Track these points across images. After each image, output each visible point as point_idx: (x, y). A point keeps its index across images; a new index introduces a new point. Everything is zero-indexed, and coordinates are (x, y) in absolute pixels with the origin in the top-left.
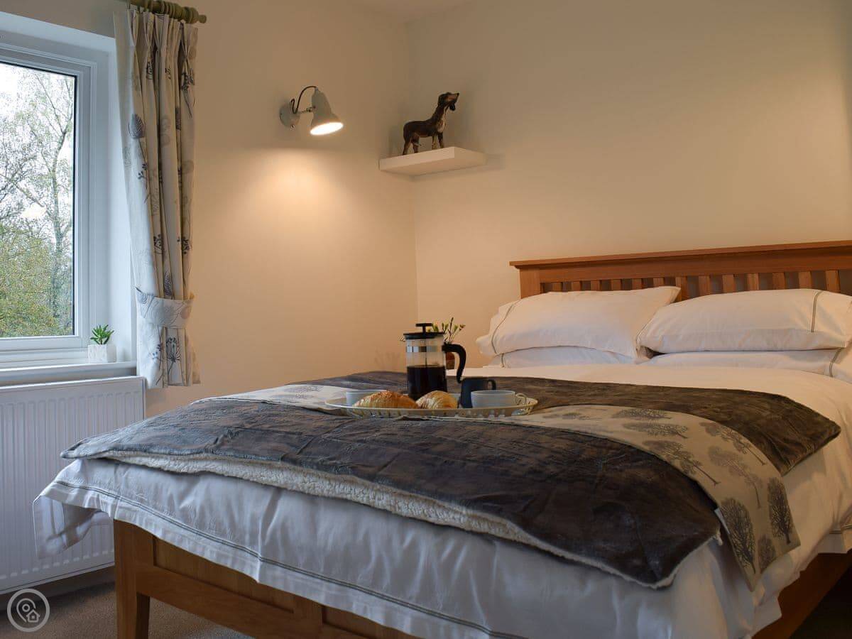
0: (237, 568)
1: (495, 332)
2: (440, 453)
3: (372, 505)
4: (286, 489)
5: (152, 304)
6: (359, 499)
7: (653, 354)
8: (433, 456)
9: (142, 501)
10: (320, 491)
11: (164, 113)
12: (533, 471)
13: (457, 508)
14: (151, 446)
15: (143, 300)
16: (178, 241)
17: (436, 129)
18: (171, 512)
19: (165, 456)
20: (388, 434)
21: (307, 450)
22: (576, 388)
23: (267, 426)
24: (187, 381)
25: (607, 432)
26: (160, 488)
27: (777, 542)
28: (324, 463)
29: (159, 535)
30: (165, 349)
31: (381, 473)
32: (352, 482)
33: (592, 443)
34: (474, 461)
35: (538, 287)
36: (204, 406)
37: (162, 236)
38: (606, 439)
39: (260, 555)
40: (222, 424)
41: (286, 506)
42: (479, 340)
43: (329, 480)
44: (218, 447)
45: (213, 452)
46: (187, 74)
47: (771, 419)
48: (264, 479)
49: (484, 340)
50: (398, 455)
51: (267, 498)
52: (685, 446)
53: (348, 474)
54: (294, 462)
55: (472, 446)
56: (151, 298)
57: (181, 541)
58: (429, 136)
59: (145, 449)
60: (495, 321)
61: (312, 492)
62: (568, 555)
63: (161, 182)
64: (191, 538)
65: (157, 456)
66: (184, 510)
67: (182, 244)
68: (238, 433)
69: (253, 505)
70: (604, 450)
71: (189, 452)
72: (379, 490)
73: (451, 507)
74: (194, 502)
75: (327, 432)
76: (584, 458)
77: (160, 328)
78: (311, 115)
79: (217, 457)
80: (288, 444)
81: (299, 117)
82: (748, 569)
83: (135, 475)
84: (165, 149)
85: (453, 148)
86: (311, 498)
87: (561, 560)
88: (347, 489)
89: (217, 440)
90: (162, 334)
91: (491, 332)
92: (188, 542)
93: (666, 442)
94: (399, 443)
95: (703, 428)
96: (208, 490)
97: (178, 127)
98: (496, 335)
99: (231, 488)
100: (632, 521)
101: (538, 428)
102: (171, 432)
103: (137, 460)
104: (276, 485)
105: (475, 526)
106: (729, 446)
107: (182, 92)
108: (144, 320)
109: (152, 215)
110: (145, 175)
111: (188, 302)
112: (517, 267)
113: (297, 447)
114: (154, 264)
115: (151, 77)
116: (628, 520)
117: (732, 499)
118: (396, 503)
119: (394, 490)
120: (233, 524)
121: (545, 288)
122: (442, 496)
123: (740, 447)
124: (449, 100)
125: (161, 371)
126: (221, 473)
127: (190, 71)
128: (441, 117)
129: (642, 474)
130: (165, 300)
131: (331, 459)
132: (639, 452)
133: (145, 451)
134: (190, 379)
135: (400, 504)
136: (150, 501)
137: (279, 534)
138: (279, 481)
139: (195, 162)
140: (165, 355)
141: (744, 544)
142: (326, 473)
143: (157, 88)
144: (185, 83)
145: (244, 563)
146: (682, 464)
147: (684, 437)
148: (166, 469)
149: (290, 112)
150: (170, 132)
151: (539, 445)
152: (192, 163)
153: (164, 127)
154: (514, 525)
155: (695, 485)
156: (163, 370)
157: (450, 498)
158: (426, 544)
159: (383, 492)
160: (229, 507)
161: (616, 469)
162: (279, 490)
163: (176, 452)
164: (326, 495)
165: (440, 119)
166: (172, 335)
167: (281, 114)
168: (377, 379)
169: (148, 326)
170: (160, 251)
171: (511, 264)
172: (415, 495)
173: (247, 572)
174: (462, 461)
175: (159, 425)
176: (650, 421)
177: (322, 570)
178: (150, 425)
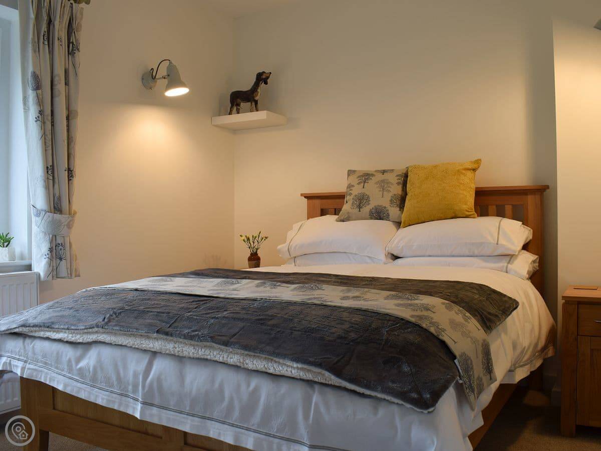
0: (122, 409)
1: (290, 243)
2: (274, 325)
3: (226, 362)
4: (160, 353)
5: (45, 218)
6: (217, 359)
7: (396, 258)
8: (269, 328)
9: (46, 363)
10: (187, 353)
11: (56, 72)
12: (340, 337)
13: (289, 363)
14: (53, 323)
15: (38, 215)
16: (66, 170)
17: (253, 97)
18: (70, 370)
19: (64, 331)
20: (234, 313)
21: (175, 325)
22: (351, 280)
23: (142, 308)
24: (71, 275)
25: (386, 309)
26: (60, 354)
27: (485, 379)
28: (189, 334)
29: (60, 387)
30: (54, 251)
31: (232, 340)
32: (210, 347)
33: (377, 317)
34: (298, 331)
35: (319, 212)
36: (91, 294)
37: (53, 166)
38: (386, 314)
39: (140, 399)
40: (107, 306)
41: (159, 365)
42: (279, 247)
43: (194, 345)
44: (107, 323)
45: (103, 328)
46: (74, 43)
47: (480, 300)
48: (144, 346)
49: (283, 247)
50: (244, 327)
51: (146, 359)
52: (436, 318)
53: (208, 342)
54: (167, 334)
55: (296, 320)
56: (44, 213)
57: (78, 392)
58: (248, 102)
59: (49, 326)
60: (290, 235)
61: (181, 355)
62: (367, 392)
63: (53, 125)
64: (87, 389)
65: (58, 330)
66: (80, 369)
67: (68, 172)
68: (120, 313)
69: (135, 364)
70: (386, 322)
71: (84, 328)
72: (231, 352)
73: (285, 362)
74: (88, 364)
75: (189, 312)
76: (373, 328)
77: (51, 236)
78: (166, 81)
79: (107, 331)
80: (159, 320)
81: (156, 82)
82: (472, 397)
83: (39, 345)
84: (56, 100)
85: (265, 111)
86: (180, 359)
87: (362, 395)
88: (207, 352)
89: (105, 318)
90: (52, 240)
91: (288, 242)
92: (84, 393)
93: (424, 315)
94: (243, 319)
95: (444, 306)
96: (99, 354)
97: (67, 84)
98: (291, 244)
99: (117, 353)
100: (409, 369)
101: (340, 307)
102: (67, 313)
103: (42, 334)
104: (153, 350)
105: (302, 375)
106: (459, 318)
107: (70, 57)
108: (38, 229)
109: (46, 150)
110: (40, 119)
111: (73, 217)
112: (305, 197)
113: (167, 323)
114: (47, 188)
115: (46, 43)
116: (406, 368)
117: (464, 353)
118: (244, 361)
119: (243, 352)
120: (119, 379)
121: (323, 213)
122: (278, 355)
123: (466, 319)
124: (264, 77)
125: (51, 268)
126: (109, 342)
127: (76, 41)
128: (258, 89)
129: (411, 337)
130: (55, 214)
131: (193, 331)
132: (408, 322)
133: (48, 327)
134: (73, 273)
135: (247, 361)
136: (53, 364)
137: (155, 385)
138: (155, 347)
139: (79, 111)
140: (54, 255)
141: (470, 382)
142: (191, 341)
143: (51, 52)
144: (72, 50)
145: (127, 406)
146: (435, 330)
147: (434, 313)
148: (65, 340)
149: (149, 78)
150: (60, 87)
151: (342, 319)
152: (76, 112)
153: (56, 82)
154: (330, 374)
155: (443, 343)
156: (53, 267)
157: (284, 356)
158: (266, 388)
159: (234, 353)
160: (116, 366)
161: (395, 334)
162: (155, 354)
163: (72, 327)
164: (192, 356)
165: (257, 91)
166: (59, 241)
167: (143, 79)
168: (213, 274)
169: (41, 234)
170: (51, 178)
171: (302, 195)
172: (258, 355)
173: (130, 412)
174: (290, 331)
175: (57, 307)
176: (409, 302)
177: (188, 409)
178: (49, 308)
